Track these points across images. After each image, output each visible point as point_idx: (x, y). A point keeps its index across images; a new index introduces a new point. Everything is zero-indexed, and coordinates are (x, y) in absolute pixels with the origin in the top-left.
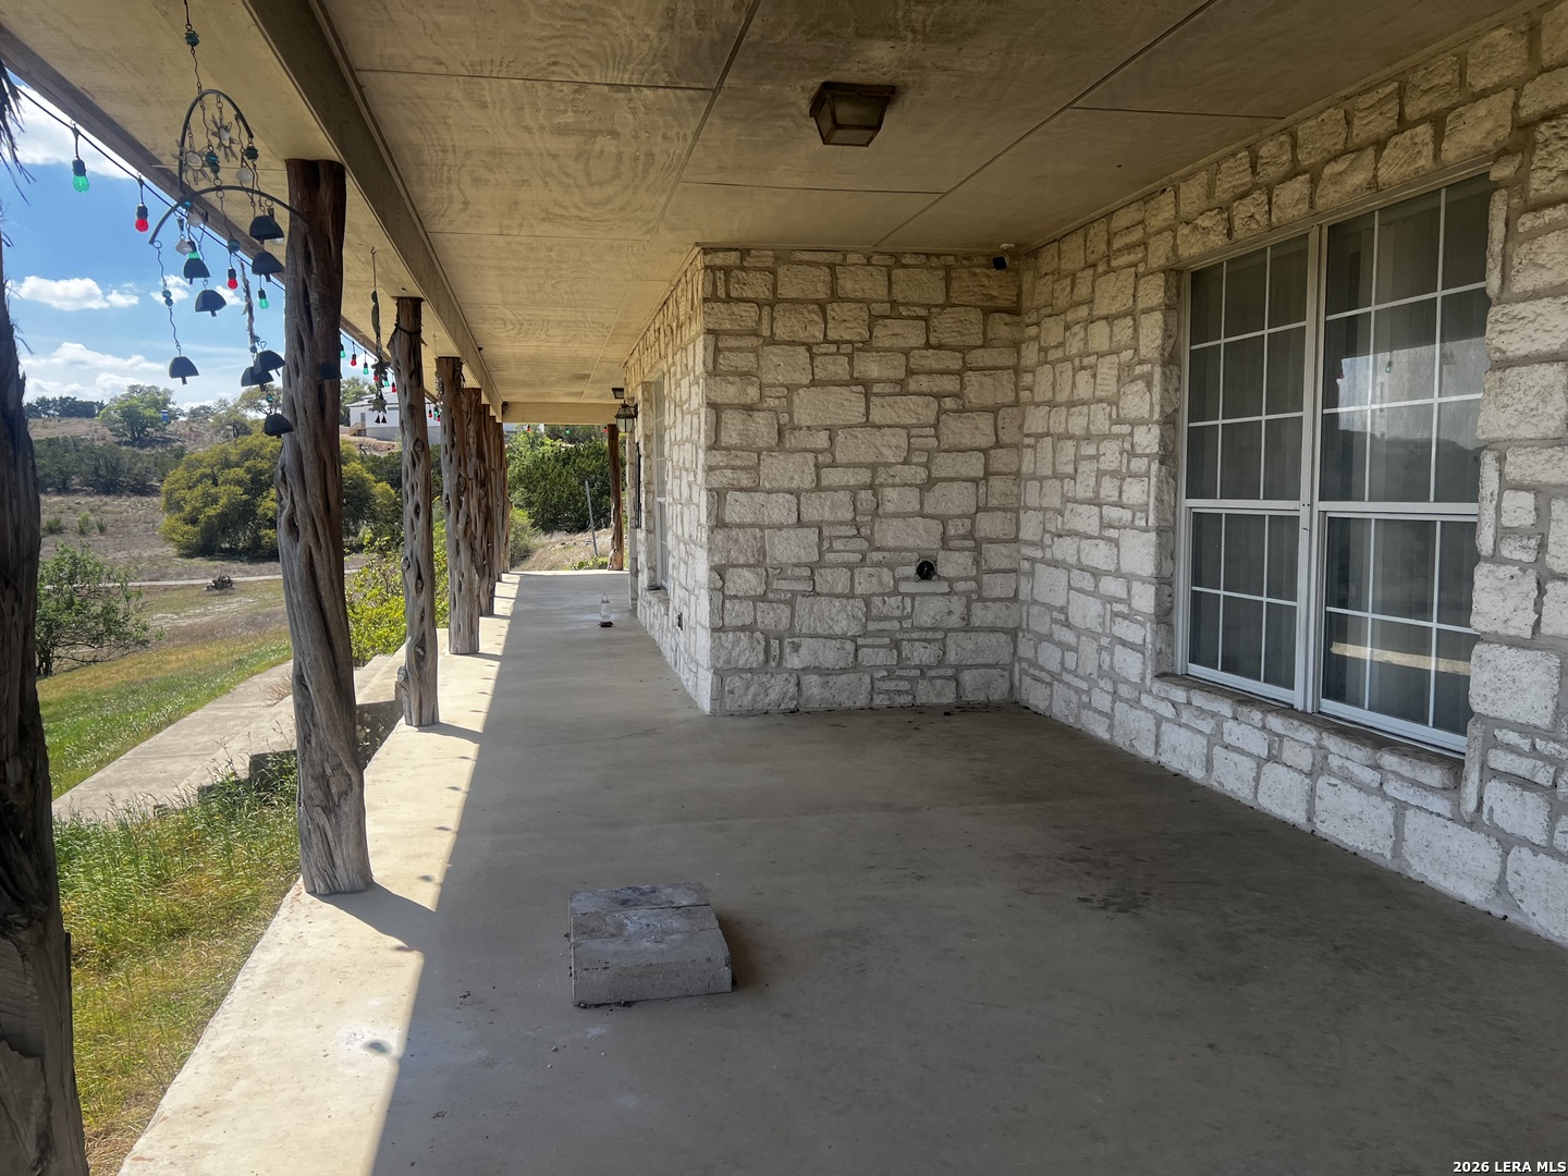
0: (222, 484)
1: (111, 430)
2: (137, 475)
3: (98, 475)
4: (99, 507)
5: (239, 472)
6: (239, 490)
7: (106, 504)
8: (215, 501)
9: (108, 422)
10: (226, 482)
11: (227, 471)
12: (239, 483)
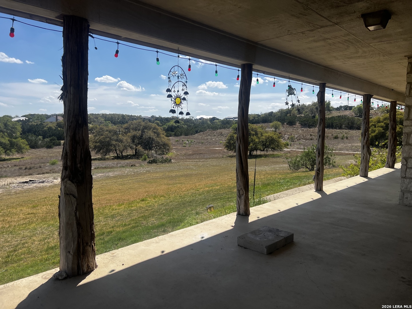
0: (377, 127)
1: (354, 113)
2: (358, 125)
3: (349, 125)
4: (348, 132)
5: (382, 124)
6: (381, 129)
7: (349, 132)
8: (375, 132)
9: (354, 111)
10: (378, 127)
11: (379, 124)
12: (382, 127)
